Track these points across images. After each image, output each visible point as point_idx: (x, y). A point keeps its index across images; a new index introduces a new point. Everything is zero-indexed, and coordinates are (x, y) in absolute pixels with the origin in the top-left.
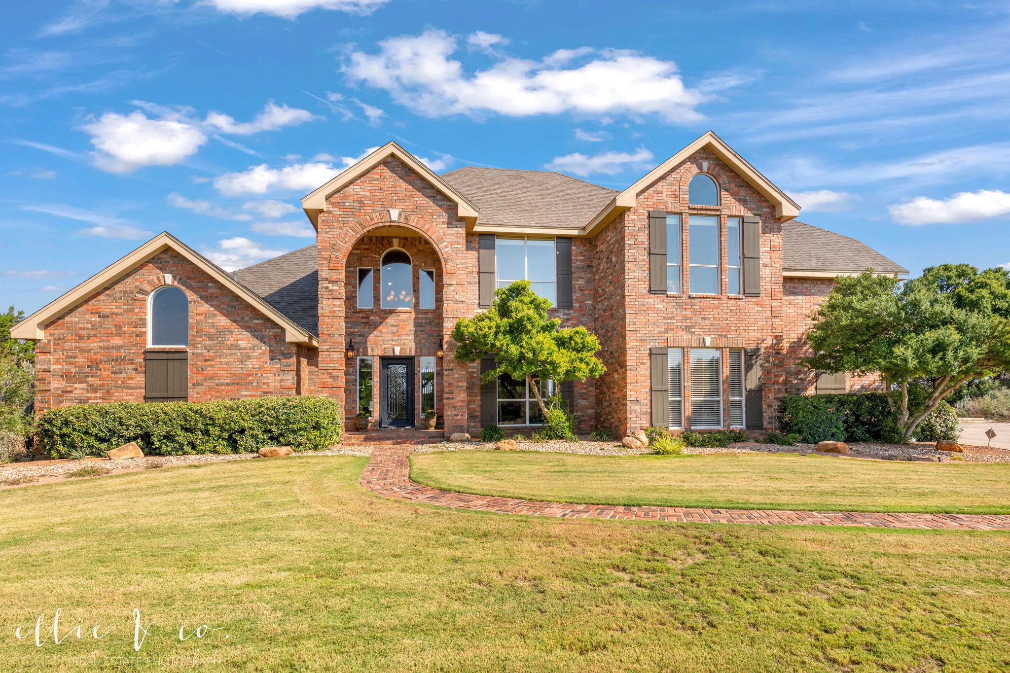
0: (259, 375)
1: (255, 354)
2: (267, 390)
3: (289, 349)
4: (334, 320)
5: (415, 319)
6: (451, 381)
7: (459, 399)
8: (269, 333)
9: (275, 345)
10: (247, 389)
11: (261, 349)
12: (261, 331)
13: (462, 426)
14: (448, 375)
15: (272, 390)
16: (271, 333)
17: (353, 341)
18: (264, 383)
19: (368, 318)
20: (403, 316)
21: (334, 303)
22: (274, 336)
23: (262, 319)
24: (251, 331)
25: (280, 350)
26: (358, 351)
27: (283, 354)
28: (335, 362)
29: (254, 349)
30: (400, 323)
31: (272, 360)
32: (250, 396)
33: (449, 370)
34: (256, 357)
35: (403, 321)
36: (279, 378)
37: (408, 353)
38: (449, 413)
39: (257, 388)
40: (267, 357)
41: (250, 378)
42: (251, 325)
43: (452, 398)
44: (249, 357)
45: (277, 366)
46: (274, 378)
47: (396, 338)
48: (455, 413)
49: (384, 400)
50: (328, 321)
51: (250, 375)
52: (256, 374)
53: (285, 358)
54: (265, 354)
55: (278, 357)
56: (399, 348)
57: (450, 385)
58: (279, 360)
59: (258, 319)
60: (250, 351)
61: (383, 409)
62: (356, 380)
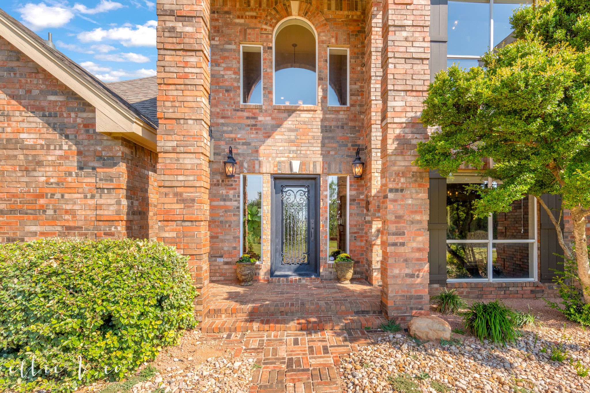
0: (58, 196)
1: (50, 158)
2: (72, 224)
3: (111, 150)
4: (187, 93)
5: (322, 121)
6: (401, 212)
7: (414, 245)
8: (75, 121)
9: (86, 142)
10: (36, 221)
11: (61, 149)
12: (61, 115)
13: (420, 297)
14: (395, 201)
15: (80, 224)
16: (79, 121)
17: (234, 151)
18: (67, 212)
19: (255, 118)
20: (305, 116)
21: (188, 59)
22: (85, 126)
23: (63, 94)
24: (44, 116)
25: (95, 151)
26: (241, 166)
27: (100, 158)
28: (187, 172)
29: (48, 148)
30: (300, 126)
31: (81, 168)
32: (42, 234)
33: (397, 190)
34: (53, 164)
35: (305, 123)
36: (92, 202)
37: (310, 170)
38: (396, 271)
39: (54, 219)
40: (73, 163)
41: (42, 201)
42: (44, 104)
43: (403, 244)
44: (40, 164)
45: (88, 180)
46: (84, 201)
47: (294, 148)
48: (408, 271)
49: (276, 237)
50: (175, 93)
51: (42, 196)
52: (53, 195)
53: (104, 166)
54: (67, 158)
55: (92, 164)
56: (299, 162)
57: (399, 218)
58: (94, 168)
59: (55, 94)
60: (43, 152)
61: (276, 250)
62: (238, 208)
